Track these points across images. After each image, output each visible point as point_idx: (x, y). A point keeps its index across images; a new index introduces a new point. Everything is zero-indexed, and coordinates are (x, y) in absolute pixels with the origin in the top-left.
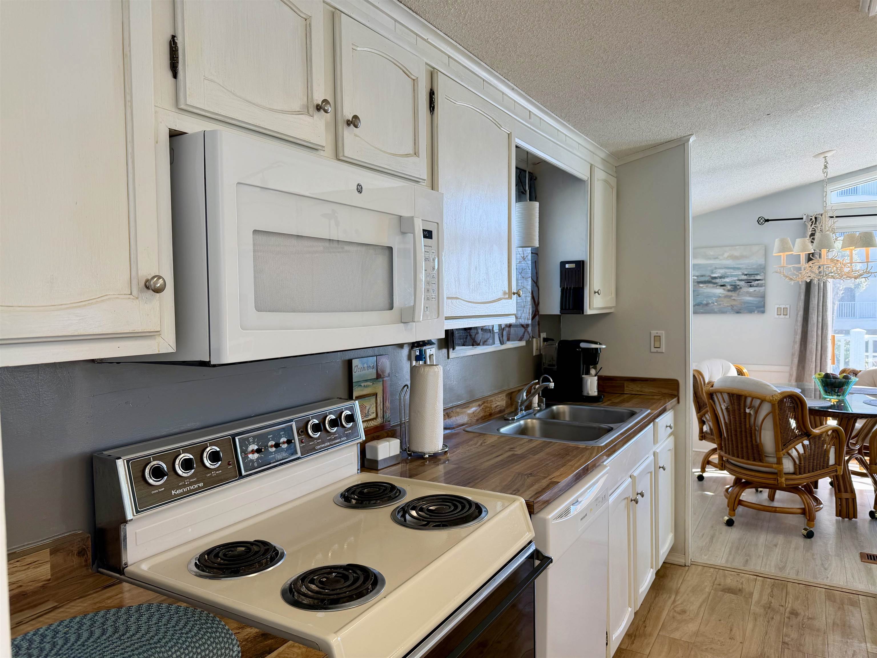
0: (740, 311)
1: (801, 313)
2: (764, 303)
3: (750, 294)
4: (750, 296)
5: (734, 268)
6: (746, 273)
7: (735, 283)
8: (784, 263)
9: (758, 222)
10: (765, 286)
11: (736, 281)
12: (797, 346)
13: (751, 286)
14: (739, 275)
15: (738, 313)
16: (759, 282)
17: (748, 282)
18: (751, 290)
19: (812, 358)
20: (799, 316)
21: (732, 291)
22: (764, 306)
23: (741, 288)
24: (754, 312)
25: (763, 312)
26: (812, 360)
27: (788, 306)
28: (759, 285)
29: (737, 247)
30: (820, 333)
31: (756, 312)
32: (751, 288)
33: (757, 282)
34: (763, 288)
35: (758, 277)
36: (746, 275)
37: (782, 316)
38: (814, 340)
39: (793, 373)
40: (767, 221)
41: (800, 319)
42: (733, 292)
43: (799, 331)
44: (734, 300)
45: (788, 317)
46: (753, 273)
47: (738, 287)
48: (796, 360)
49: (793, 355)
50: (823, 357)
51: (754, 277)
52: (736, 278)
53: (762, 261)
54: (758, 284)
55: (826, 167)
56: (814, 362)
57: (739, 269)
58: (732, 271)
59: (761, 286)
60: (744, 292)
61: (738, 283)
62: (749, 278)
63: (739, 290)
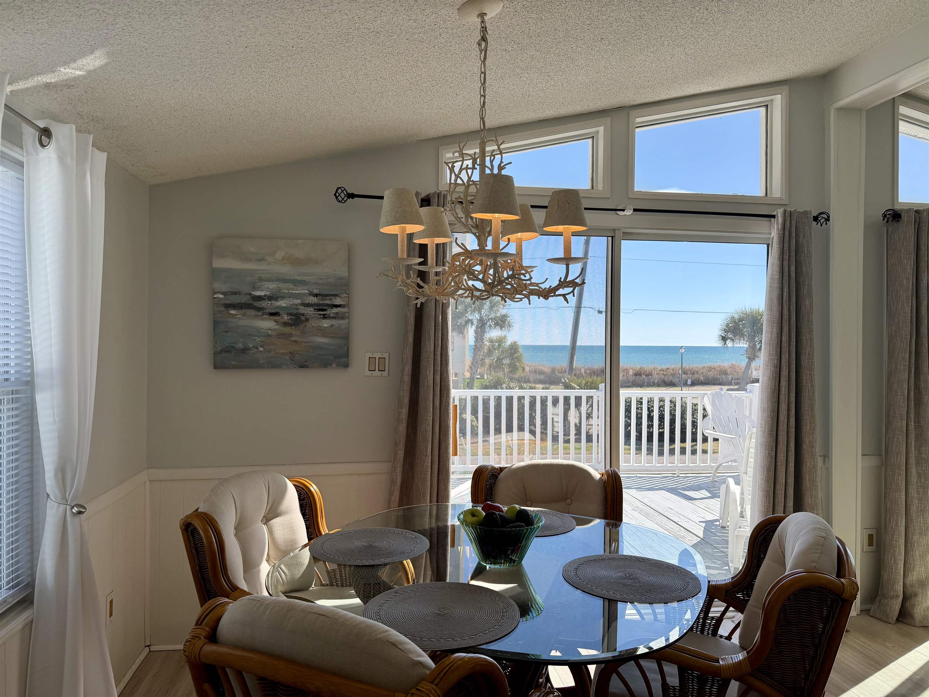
0: (307, 364)
1: (408, 368)
2: (348, 349)
3: (323, 332)
4: (323, 336)
5: (296, 282)
6: (316, 291)
7: (297, 309)
8: (402, 251)
9: (337, 197)
10: (348, 318)
11: (299, 307)
12: (403, 428)
13: (325, 317)
14: (304, 294)
15: (302, 366)
16: (339, 309)
17: (320, 308)
18: (326, 324)
19: (427, 447)
20: (405, 372)
21: (291, 325)
22: (347, 355)
23: (307, 320)
24: (331, 365)
25: (346, 366)
26: (426, 452)
27: (386, 355)
28: (340, 315)
29: (300, 242)
30: (437, 403)
31: (334, 366)
32: (324, 321)
33: (335, 310)
34: (347, 320)
35: (338, 301)
36: (316, 295)
37: (377, 373)
38: (430, 417)
39: (397, 478)
40: (352, 196)
41: (407, 379)
42: (293, 327)
43: (406, 401)
44: (295, 341)
45: (385, 373)
46: (328, 293)
47: (303, 318)
48: (401, 454)
49: (396, 444)
50: (443, 446)
51: (331, 300)
52: (299, 301)
53: (343, 272)
54: (337, 313)
56: (430, 455)
57: (303, 283)
58: (291, 286)
59: (343, 318)
60: (313, 327)
61: (303, 310)
62: (322, 302)
63: (305, 324)
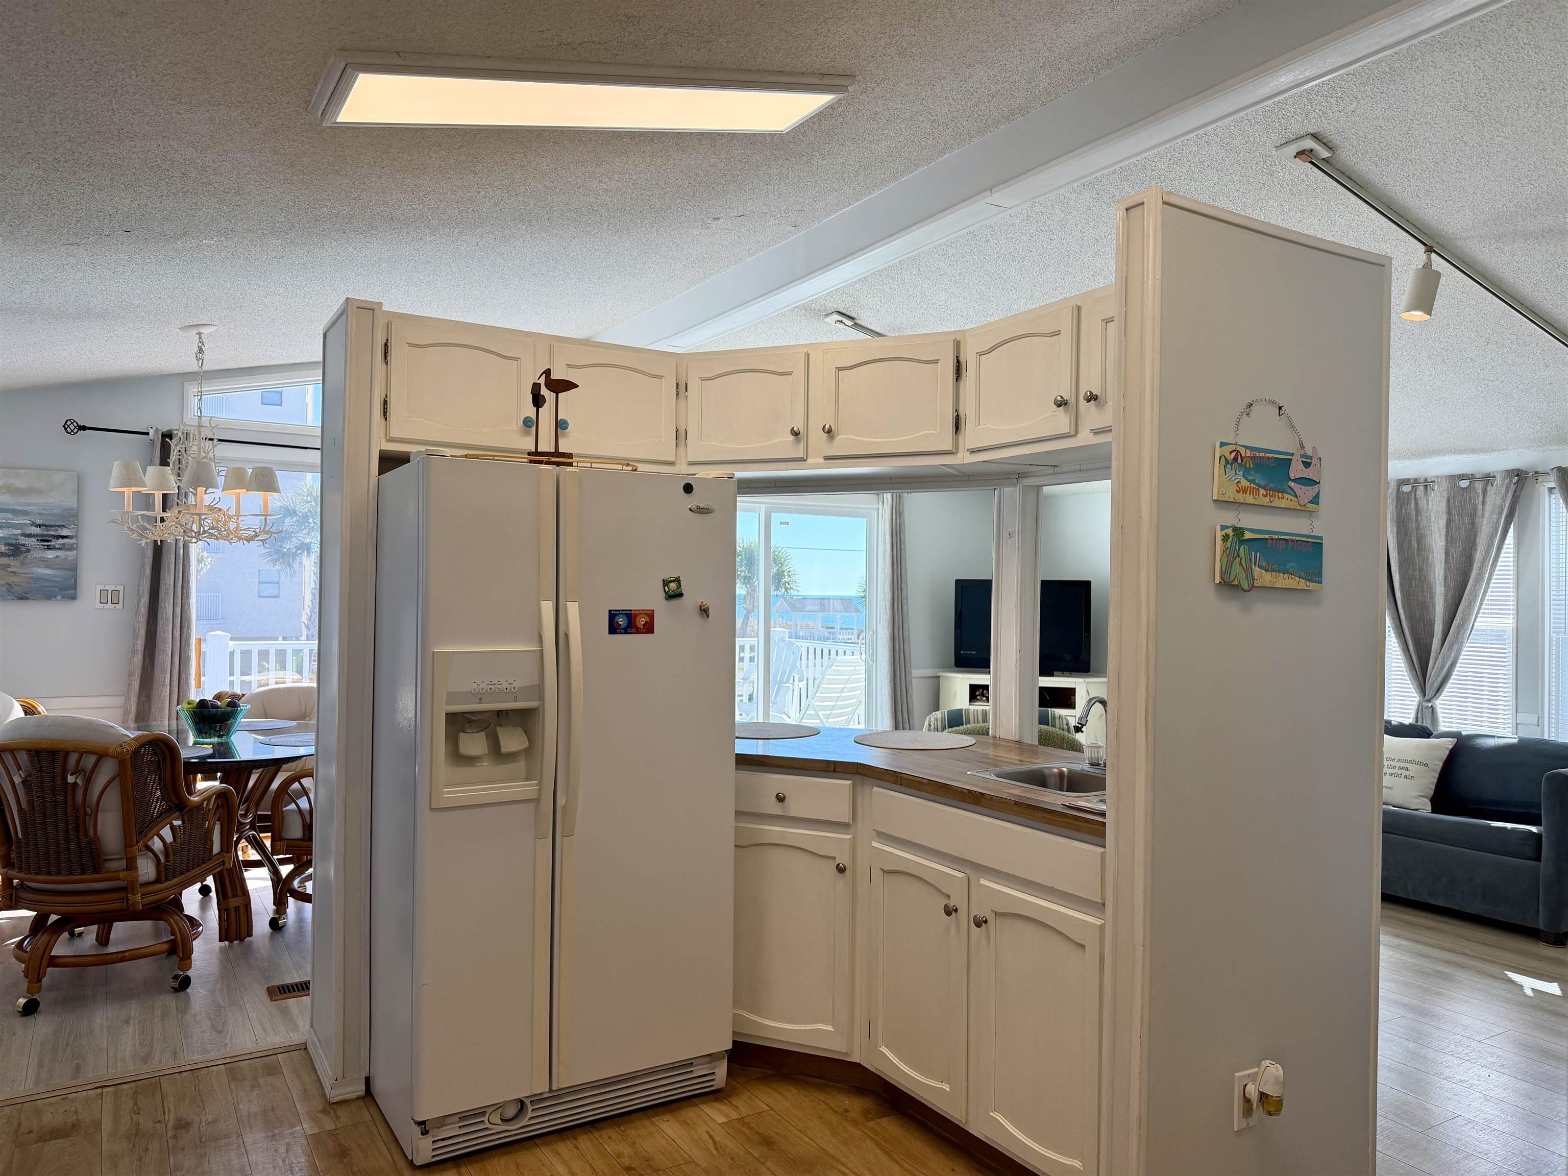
0: (27, 595)
1: (145, 600)
2: (76, 580)
3: (47, 563)
4: (47, 567)
5: (15, 512)
6: (39, 522)
7: (17, 539)
8: (128, 506)
9: (66, 429)
10: (76, 549)
11: (19, 537)
12: (138, 659)
13: (49, 548)
14: (25, 525)
15: (22, 598)
16: (66, 540)
17: (44, 539)
18: (50, 555)
19: (164, 678)
20: (142, 604)
21: (9, 556)
22: (75, 587)
23: (28, 551)
24: (55, 597)
25: (73, 598)
26: (164, 682)
27: (120, 588)
28: (66, 546)
29: (21, 471)
30: (177, 634)
31: (59, 598)
32: (49, 552)
33: (61, 541)
34: (75, 552)
35: (65, 532)
36: (40, 526)
37: (109, 605)
38: (169, 648)
39: (131, 707)
40: (84, 428)
41: (144, 610)
42: (12, 558)
43: (142, 632)
44: (14, 573)
45: (120, 606)
46: (54, 523)
47: (23, 549)
48: (136, 684)
49: (130, 675)
50: (183, 676)
51: (56, 530)
52: (19, 532)
53: (71, 502)
54: (64, 544)
55: (201, 350)
56: (169, 685)
57: (25, 513)
58: (10, 516)
59: (70, 549)
60: (35, 558)
61: (23, 540)
62: (46, 533)
63: (25, 555)
